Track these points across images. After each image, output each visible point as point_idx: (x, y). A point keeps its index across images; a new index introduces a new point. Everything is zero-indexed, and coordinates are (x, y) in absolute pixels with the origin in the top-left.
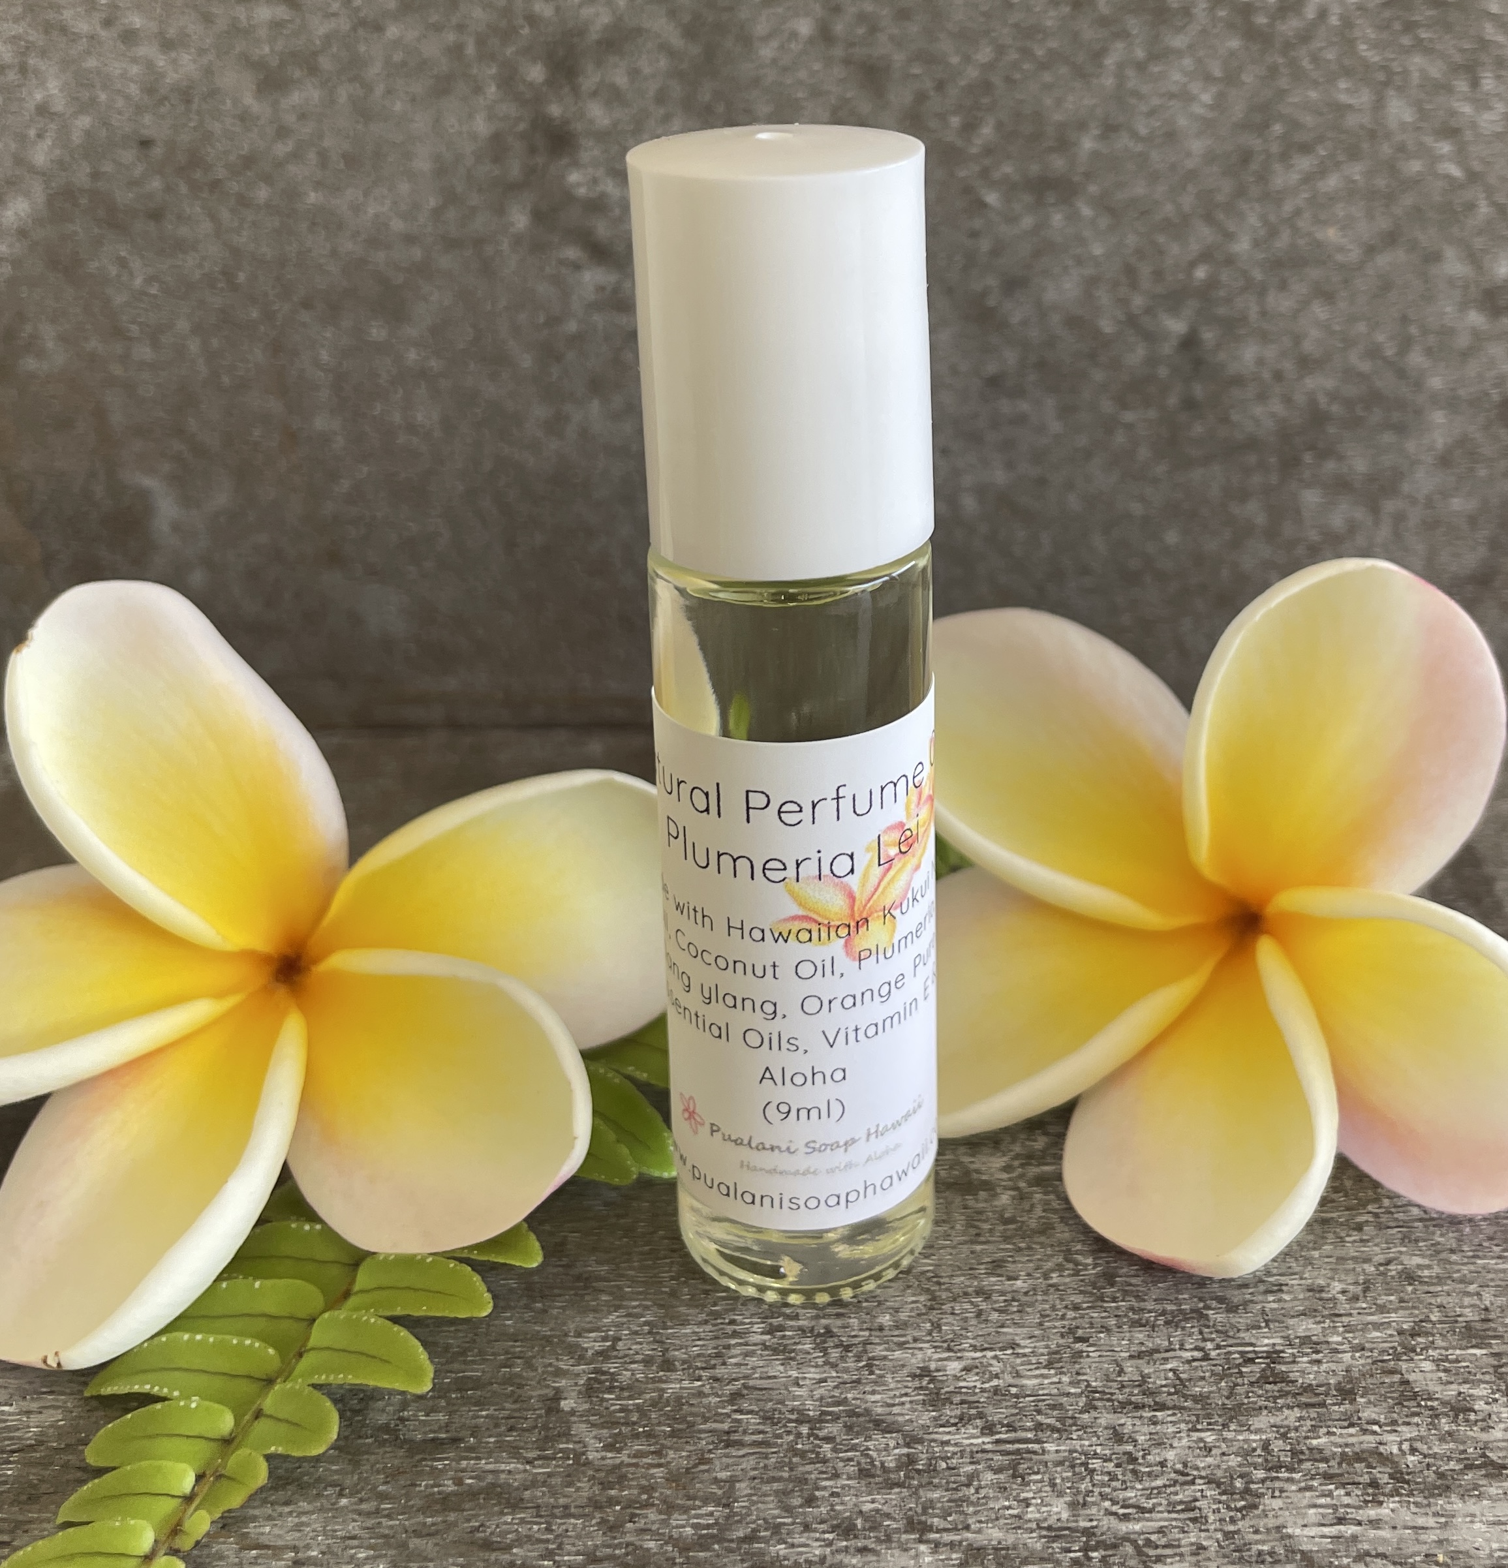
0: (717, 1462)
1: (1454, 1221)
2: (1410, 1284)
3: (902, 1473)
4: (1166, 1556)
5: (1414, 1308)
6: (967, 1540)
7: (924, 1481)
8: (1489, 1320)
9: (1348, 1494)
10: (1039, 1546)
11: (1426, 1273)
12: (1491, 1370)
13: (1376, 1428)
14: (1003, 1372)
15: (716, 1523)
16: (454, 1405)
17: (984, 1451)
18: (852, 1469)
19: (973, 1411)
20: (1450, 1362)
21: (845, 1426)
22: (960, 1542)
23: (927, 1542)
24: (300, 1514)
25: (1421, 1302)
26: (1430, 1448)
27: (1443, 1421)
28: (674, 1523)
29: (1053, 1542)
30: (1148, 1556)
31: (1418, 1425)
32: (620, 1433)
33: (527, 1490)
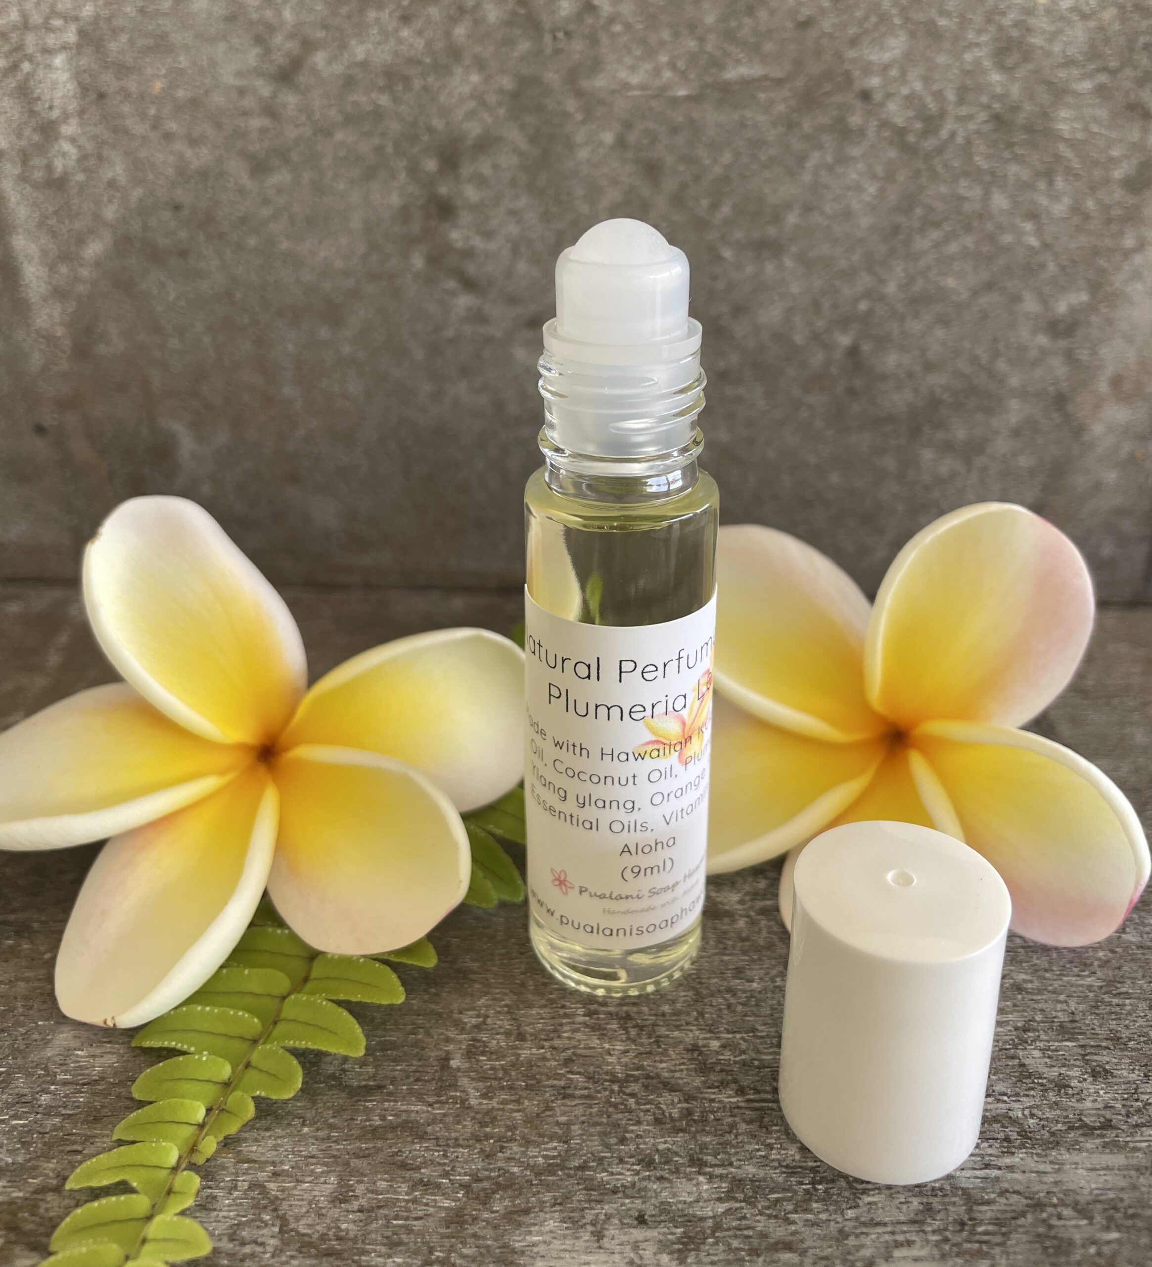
0: (557, 1109)
1: (1045, 949)
2: (1020, 994)
3: (684, 1122)
4: (869, 1190)
5: (1024, 1011)
6: (731, 1173)
7: (699, 1128)
8: (1076, 1021)
9: (990, 1146)
10: (781, 1179)
11: (1029, 986)
12: (1080, 1057)
13: (1005, 1098)
14: (748, 1049)
15: (559, 1155)
16: (378, 1060)
17: (738, 1107)
18: (650, 1118)
19: (729, 1078)
20: (1053, 1051)
21: (643, 1085)
22: (727, 1175)
23: (705, 1174)
24: (276, 1138)
25: (1028, 1007)
26: (1043, 1114)
27: (1051, 1094)
28: (530, 1154)
29: (791, 1177)
30: (856, 1189)
31: (1034, 1097)
32: (491, 1086)
33: (429, 1125)
